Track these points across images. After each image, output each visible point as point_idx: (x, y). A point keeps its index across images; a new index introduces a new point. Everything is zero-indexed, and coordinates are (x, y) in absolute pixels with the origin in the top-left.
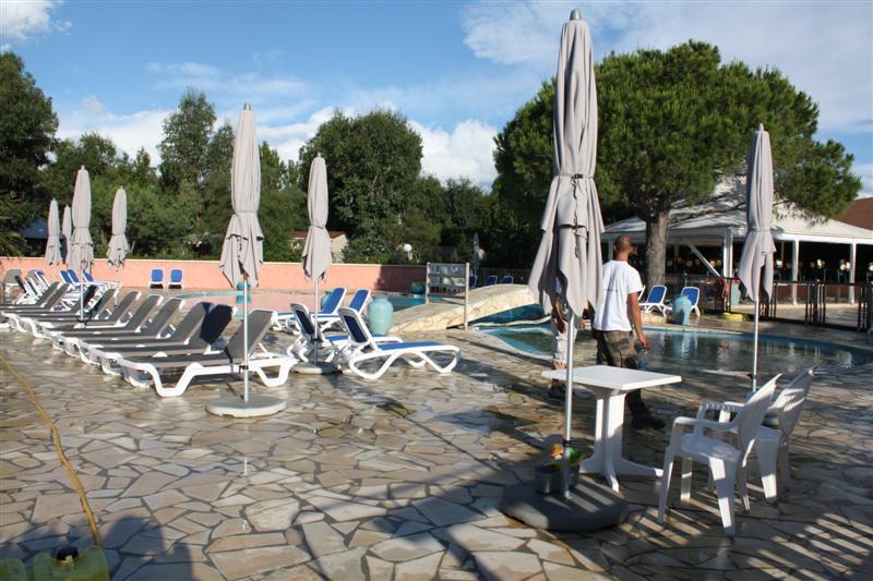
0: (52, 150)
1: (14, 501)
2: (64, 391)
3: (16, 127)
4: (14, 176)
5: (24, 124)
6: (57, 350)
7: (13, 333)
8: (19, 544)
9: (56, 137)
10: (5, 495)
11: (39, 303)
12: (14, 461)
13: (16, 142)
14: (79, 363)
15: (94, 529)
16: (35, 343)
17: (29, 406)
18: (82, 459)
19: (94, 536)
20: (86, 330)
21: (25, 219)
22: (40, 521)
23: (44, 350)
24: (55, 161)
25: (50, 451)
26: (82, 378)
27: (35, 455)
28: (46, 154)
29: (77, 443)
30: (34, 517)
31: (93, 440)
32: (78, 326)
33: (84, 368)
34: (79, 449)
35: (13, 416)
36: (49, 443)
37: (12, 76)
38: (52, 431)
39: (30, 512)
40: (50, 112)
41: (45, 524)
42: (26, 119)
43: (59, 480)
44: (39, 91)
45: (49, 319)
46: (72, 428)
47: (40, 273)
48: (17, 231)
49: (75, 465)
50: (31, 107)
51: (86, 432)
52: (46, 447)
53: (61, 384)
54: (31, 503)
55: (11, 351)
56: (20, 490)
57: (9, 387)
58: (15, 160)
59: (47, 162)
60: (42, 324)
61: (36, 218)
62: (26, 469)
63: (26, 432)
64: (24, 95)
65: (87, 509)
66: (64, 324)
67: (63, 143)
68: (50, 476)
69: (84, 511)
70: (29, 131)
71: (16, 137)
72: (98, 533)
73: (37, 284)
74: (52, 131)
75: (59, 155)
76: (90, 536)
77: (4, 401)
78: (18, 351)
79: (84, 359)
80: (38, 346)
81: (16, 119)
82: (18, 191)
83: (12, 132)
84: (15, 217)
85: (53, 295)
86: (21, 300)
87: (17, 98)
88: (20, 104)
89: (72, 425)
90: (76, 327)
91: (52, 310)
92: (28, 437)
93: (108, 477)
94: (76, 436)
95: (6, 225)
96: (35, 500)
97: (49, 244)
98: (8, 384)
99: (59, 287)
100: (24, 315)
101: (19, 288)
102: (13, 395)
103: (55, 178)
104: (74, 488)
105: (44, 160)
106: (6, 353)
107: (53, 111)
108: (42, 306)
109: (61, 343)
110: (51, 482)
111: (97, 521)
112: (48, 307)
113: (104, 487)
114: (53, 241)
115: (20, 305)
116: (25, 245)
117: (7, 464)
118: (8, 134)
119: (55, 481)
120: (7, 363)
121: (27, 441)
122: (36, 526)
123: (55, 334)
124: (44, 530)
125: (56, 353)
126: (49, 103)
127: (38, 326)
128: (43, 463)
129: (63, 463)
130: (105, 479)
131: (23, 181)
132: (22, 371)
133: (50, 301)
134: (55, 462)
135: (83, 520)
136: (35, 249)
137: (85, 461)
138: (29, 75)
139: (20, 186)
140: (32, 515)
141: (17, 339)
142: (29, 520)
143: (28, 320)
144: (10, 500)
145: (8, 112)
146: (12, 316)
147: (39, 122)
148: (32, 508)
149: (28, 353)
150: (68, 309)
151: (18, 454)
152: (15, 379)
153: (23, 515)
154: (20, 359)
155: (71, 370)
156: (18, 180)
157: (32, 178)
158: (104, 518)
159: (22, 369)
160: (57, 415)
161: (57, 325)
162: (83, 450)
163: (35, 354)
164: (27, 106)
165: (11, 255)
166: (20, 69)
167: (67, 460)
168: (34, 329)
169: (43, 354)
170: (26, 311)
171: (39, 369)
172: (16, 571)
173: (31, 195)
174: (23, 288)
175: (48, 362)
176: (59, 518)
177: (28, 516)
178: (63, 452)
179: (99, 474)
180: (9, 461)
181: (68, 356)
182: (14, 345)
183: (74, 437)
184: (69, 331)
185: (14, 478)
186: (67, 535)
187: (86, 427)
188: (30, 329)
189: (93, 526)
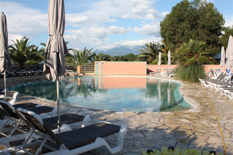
0: (223, 30)
1: (203, 136)
2: (222, 107)
3: (212, 25)
4: (212, 40)
5: (214, 23)
6: (222, 94)
7: (209, 88)
8: (203, 148)
9: (224, 26)
10: (201, 134)
11: (218, 79)
12: (205, 125)
13: (212, 30)
14: (228, 98)
15: (225, 149)
16: (216, 91)
17: (211, 110)
18: (224, 127)
19: (224, 151)
20: (231, 88)
21: (215, 53)
22: (209, 143)
23: (218, 94)
24: (224, 34)
25: (215, 123)
26: (228, 103)
27: (211, 124)
28: (221, 32)
29: (223, 123)
30: (208, 142)
31: (229, 122)
32: (229, 86)
33: (230, 100)
34: (224, 124)
35: (207, 112)
36: (215, 121)
37: (211, 9)
38: (217, 118)
39: (207, 140)
40: (222, 18)
41: (211, 144)
42: (215, 22)
43: (217, 133)
44: (219, 12)
45: (220, 84)
46: (223, 118)
47: (219, 70)
48: (212, 57)
49: (222, 129)
50: (216, 18)
51: (227, 120)
52: (214, 122)
53: (222, 104)
54: (208, 137)
55: (208, 93)
56: (205, 133)
57: (206, 104)
58: (212, 35)
59: (222, 34)
60: (218, 85)
61: (218, 52)
62: (208, 128)
63: (209, 117)
64: (214, 15)
65: (224, 143)
66: (224, 86)
67: (226, 28)
68: (214, 131)
69: (223, 143)
70: (216, 26)
71: (212, 28)
72: (226, 150)
73: (218, 73)
74: (223, 24)
75: (226, 32)
76: (223, 151)
77: (205, 107)
78: (210, 93)
79: (230, 97)
80: (216, 92)
81: (212, 22)
82: (213, 44)
83: (211, 26)
84: (212, 52)
85: (222, 76)
86: (213, 78)
87: (212, 16)
88: (213, 17)
89: (223, 117)
90: (228, 87)
91: (221, 81)
92: (210, 119)
93: (232, 135)
94: (224, 120)
95: (209, 55)
96: (209, 137)
97: (221, 60)
98: (206, 103)
99: (224, 74)
100: (213, 82)
101: (212, 74)
102: (207, 106)
103: (224, 39)
104: (221, 136)
105: (221, 34)
106: (207, 93)
107: (223, 18)
108: (219, 80)
109: (223, 92)
110: (214, 133)
111: (226, 147)
112: (220, 80)
113: (230, 137)
114: (223, 59)
115: (212, 79)
116: (215, 61)
117: (203, 125)
118: (210, 27)
119: (215, 133)
120: (207, 96)
121: (209, 119)
122: (208, 144)
123: (221, 88)
124: (210, 146)
125: (221, 95)
126: (222, 16)
127: (217, 86)
128: (213, 127)
129: (218, 128)
130: (231, 135)
131: (214, 41)
132: (211, 99)
133: (221, 78)
134: (216, 127)
135: (222, 146)
136: (218, 62)
137: (225, 129)
138: (216, 8)
139: (213, 43)
140: (207, 141)
141: (211, 90)
142: (207, 142)
143: (214, 84)
144: (202, 135)
145: (210, 21)
146: (209, 82)
147: (219, 22)
148: (208, 139)
149: (213, 94)
150: (226, 81)
151: (206, 123)
152: (208, 101)
153: (205, 140)
154: (210, 96)
155: (226, 100)
156: (213, 41)
157: (217, 40)
158: (229, 147)
159: (211, 98)
160: (219, 113)
161: (222, 86)
162: (225, 125)
163: (215, 94)
164: (215, 18)
165: (210, 64)
166: (213, 7)
167: (220, 127)
168: (216, 87)
169: (217, 95)
170: (214, 81)
171: (216, 99)
172: (199, 153)
173: (217, 45)
174: (213, 74)
175: (219, 97)
176: (215, 143)
177: (206, 141)
178: (219, 124)
179: (229, 133)
180: (204, 124)
181: (225, 96)
182: (209, 91)
183: (223, 120)
184: (226, 88)
185: (204, 130)
186: (216, 149)
187: (227, 118)
188: (214, 87)
189: (225, 148)
